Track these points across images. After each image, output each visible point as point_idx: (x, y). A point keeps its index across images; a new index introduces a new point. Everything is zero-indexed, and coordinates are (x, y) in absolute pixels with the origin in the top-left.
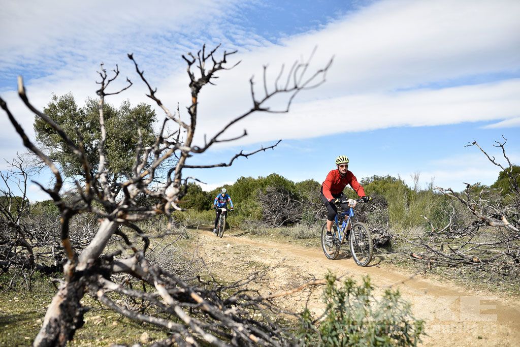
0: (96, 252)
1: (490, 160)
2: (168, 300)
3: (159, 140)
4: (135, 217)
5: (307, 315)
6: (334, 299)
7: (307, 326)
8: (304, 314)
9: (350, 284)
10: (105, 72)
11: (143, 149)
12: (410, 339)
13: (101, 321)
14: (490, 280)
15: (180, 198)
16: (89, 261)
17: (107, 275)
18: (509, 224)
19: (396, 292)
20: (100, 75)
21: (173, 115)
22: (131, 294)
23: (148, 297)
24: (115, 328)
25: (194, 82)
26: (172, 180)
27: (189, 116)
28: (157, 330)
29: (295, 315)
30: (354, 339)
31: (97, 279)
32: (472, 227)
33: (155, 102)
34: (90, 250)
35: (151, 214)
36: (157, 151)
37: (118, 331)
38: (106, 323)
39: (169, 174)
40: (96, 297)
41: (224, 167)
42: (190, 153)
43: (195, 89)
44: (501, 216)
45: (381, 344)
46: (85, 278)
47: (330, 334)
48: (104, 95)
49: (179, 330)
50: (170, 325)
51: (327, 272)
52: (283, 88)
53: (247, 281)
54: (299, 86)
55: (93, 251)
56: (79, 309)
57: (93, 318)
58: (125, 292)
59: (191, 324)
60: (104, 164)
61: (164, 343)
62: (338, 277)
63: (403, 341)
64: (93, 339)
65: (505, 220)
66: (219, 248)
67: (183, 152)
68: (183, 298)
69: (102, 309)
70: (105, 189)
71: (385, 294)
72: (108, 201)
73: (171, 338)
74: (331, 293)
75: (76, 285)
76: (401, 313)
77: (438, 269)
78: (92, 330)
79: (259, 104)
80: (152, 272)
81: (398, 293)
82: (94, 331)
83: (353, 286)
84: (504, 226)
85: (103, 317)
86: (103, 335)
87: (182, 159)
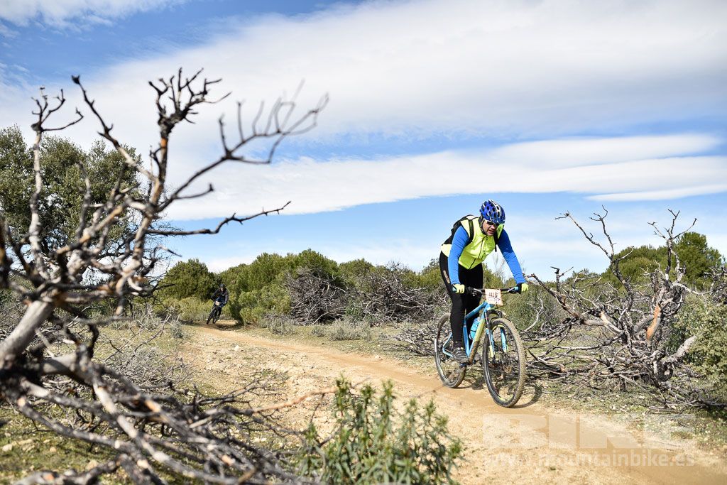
0: (19, 345)
1: (587, 237)
2: (112, 408)
3: (115, 195)
4: (77, 298)
5: (312, 434)
7: (311, 448)
8: (307, 433)
9: (368, 391)
10: (46, 99)
11: (91, 206)
12: (445, 465)
13: (33, 446)
14: (577, 394)
16: (8, 358)
17: (36, 378)
18: (609, 322)
19: (429, 403)
20: (36, 103)
22: (66, 402)
23: (90, 408)
24: (53, 455)
25: (165, 118)
26: (131, 249)
31: (19, 382)
32: (562, 326)
33: (110, 143)
34: (10, 343)
35: (100, 294)
37: (55, 459)
38: (41, 449)
39: (128, 241)
41: (207, 235)
43: (165, 127)
44: (600, 312)
45: (399, 469)
47: (339, 458)
48: (42, 130)
49: (129, 451)
50: (117, 444)
51: (340, 378)
52: (263, 132)
53: (239, 392)
54: (284, 130)
55: (14, 344)
57: (23, 442)
58: (58, 400)
59: (137, 439)
60: (38, 226)
61: (105, 468)
62: (353, 384)
64: (17, 470)
65: (604, 317)
66: (223, 351)
67: (147, 213)
69: (38, 430)
70: (36, 259)
71: (409, 405)
72: (40, 275)
73: (115, 460)
74: (341, 404)
78: (18, 459)
79: (233, 151)
80: (91, 371)
81: (431, 406)
82: (21, 459)
83: (372, 395)
84: (603, 325)
85: (37, 440)
86: (34, 465)
87: (146, 221)
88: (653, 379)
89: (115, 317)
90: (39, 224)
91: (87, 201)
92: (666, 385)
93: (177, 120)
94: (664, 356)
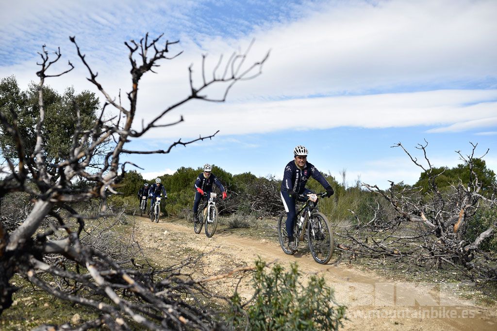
0: (29, 232)
1: (413, 160)
2: (99, 281)
3: (99, 125)
4: (70, 198)
5: (237, 299)
6: (263, 285)
7: (236, 309)
8: (233, 298)
9: (278, 270)
10: (47, 54)
11: (81, 132)
12: (333, 323)
13: (32, 302)
14: (408, 270)
15: (116, 182)
16: (20, 241)
17: (40, 257)
18: (427, 220)
19: (321, 278)
20: (41, 56)
21: (113, 100)
22: (62, 274)
23: (80, 278)
24: (46, 309)
25: (136, 69)
26: (110, 164)
27: (129, 102)
28: (89, 312)
29: (225, 298)
30: (280, 322)
31: (28, 259)
32: (394, 222)
33: (96, 87)
34: (22, 230)
35: (86, 196)
36: (95, 134)
37: (49, 312)
38: (38, 305)
39: (107, 158)
40: (27, 278)
41: (162, 154)
42: (129, 138)
43: (136, 76)
44: (420, 213)
45: (304, 327)
46: (16, 258)
47: (258, 318)
48: (44, 76)
49: (110, 311)
50: (101, 306)
51: (257, 259)
52: (221, 78)
53: (178, 266)
54: (236, 77)
55: (25, 231)
56: (8, 289)
57: (25, 299)
58: (57, 272)
59: (121, 305)
60: (41, 145)
61: (93, 324)
62: (267, 263)
63: (325, 325)
64: (22, 320)
65: (423, 216)
66: (156, 235)
67: (122, 137)
68: (115, 280)
69: (35, 290)
70: (40, 170)
71: (310, 280)
72: (44, 181)
73: (101, 317)
74: (259, 278)
75: (5, 265)
76: (325, 299)
77: (362, 260)
78: (22, 311)
79: (197, 91)
80: (84, 253)
81: (323, 280)
82: (25, 312)
83: (281, 272)
84: (423, 222)
85: (35, 298)
86: (34, 316)
87: (120, 143)
88: (463, 261)
89: (102, 214)
90: (42, 144)
91: (78, 128)
92: (470, 265)
93: (145, 71)
94: (467, 245)
